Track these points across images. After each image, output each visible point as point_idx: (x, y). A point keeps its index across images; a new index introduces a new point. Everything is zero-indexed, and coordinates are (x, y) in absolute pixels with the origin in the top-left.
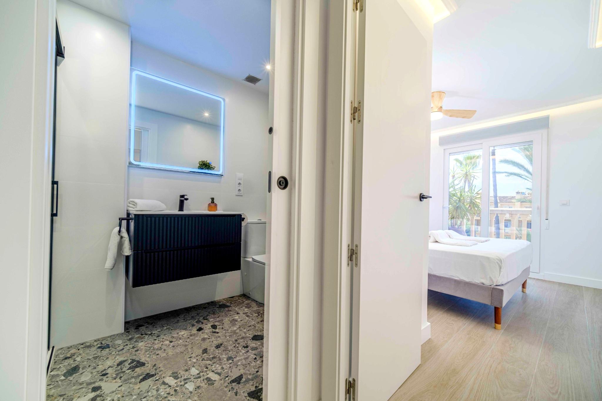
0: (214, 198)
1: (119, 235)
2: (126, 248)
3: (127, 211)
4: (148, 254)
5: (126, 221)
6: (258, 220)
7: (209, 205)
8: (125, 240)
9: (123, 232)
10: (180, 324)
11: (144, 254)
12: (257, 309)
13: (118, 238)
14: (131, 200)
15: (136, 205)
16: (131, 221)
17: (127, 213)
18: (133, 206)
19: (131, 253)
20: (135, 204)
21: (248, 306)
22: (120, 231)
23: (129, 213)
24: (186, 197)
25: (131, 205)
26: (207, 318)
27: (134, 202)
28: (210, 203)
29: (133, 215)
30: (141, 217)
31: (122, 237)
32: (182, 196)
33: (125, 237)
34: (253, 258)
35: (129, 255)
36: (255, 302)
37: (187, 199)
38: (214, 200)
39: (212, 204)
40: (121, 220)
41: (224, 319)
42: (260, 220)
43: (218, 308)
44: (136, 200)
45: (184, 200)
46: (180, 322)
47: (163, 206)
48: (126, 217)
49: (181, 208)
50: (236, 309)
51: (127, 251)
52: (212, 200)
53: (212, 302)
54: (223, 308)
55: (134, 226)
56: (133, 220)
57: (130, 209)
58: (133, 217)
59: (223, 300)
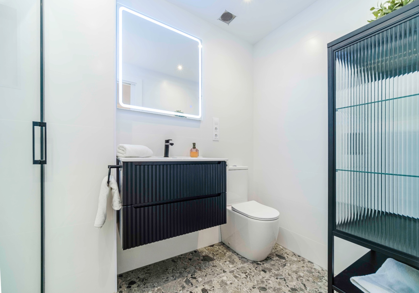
0: (195, 143)
1: (108, 185)
2: (115, 201)
3: (117, 157)
4: (138, 209)
5: (116, 169)
6: (234, 166)
7: (191, 150)
8: (114, 193)
9: (112, 183)
10: (170, 284)
11: (134, 209)
12: (242, 265)
13: (107, 189)
14: (120, 145)
15: (125, 150)
16: (120, 169)
17: (117, 159)
18: (122, 152)
19: (121, 207)
20: (123, 149)
21: (232, 262)
22: (108, 182)
23: (118, 159)
24: (170, 142)
25: (120, 151)
26: (195, 276)
27: (123, 147)
28: (192, 149)
29: (122, 162)
30: (129, 164)
31: (111, 189)
32: (167, 141)
33: (114, 189)
34: (232, 207)
35: (118, 209)
36: (235, 255)
37: (172, 144)
38: (195, 145)
39: (193, 149)
40: (111, 167)
41: (212, 279)
42: (236, 166)
43: (202, 260)
44: (126, 146)
45: (169, 145)
46: (170, 280)
47: (150, 152)
48: (116, 165)
49: (166, 155)
50: (221, 264)
51: (117, 206)
52: (193, 145)
53: (195, 251)
54: (207, 261)
55: (123, 176)
56: (122, 168)
57: (119, 155)
58: (122, 164)
59: (205, 249)
